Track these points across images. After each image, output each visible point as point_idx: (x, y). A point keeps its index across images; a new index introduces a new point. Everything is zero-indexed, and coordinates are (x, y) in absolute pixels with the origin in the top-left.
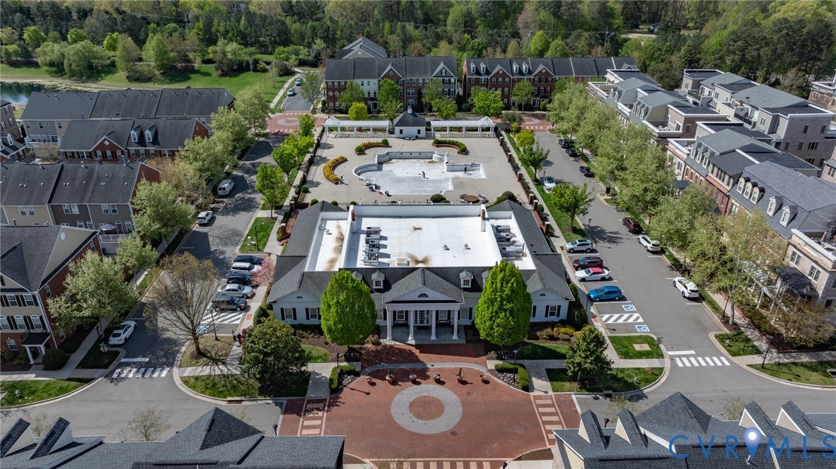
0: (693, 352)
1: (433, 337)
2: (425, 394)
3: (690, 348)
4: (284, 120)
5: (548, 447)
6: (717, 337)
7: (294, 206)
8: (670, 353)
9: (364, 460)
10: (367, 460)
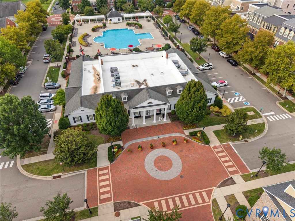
0: (273, 113)
1: (155, 122)
2: (160, 155)
3: (271, 111)
4: (54, 18)
5: (230, 176)
6: (279, 103)
7: (68, 59)
8: (264, 114)
9: (139, 203)
10: (141, 203)
